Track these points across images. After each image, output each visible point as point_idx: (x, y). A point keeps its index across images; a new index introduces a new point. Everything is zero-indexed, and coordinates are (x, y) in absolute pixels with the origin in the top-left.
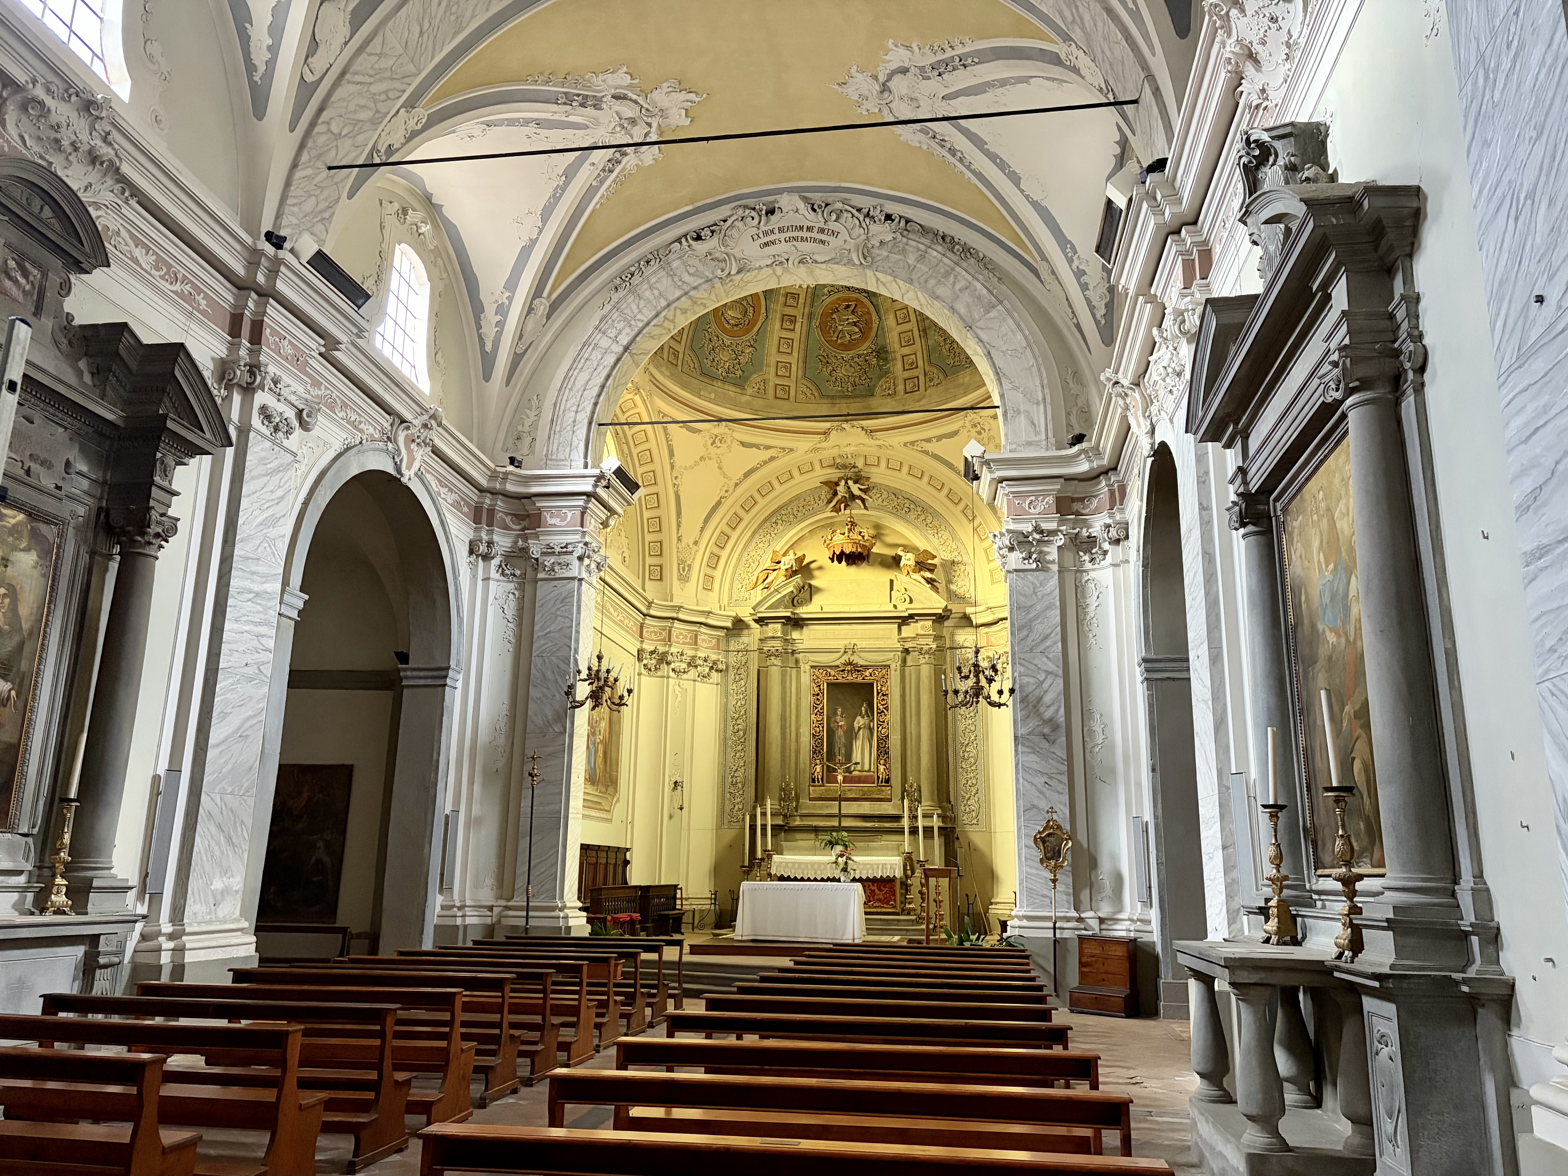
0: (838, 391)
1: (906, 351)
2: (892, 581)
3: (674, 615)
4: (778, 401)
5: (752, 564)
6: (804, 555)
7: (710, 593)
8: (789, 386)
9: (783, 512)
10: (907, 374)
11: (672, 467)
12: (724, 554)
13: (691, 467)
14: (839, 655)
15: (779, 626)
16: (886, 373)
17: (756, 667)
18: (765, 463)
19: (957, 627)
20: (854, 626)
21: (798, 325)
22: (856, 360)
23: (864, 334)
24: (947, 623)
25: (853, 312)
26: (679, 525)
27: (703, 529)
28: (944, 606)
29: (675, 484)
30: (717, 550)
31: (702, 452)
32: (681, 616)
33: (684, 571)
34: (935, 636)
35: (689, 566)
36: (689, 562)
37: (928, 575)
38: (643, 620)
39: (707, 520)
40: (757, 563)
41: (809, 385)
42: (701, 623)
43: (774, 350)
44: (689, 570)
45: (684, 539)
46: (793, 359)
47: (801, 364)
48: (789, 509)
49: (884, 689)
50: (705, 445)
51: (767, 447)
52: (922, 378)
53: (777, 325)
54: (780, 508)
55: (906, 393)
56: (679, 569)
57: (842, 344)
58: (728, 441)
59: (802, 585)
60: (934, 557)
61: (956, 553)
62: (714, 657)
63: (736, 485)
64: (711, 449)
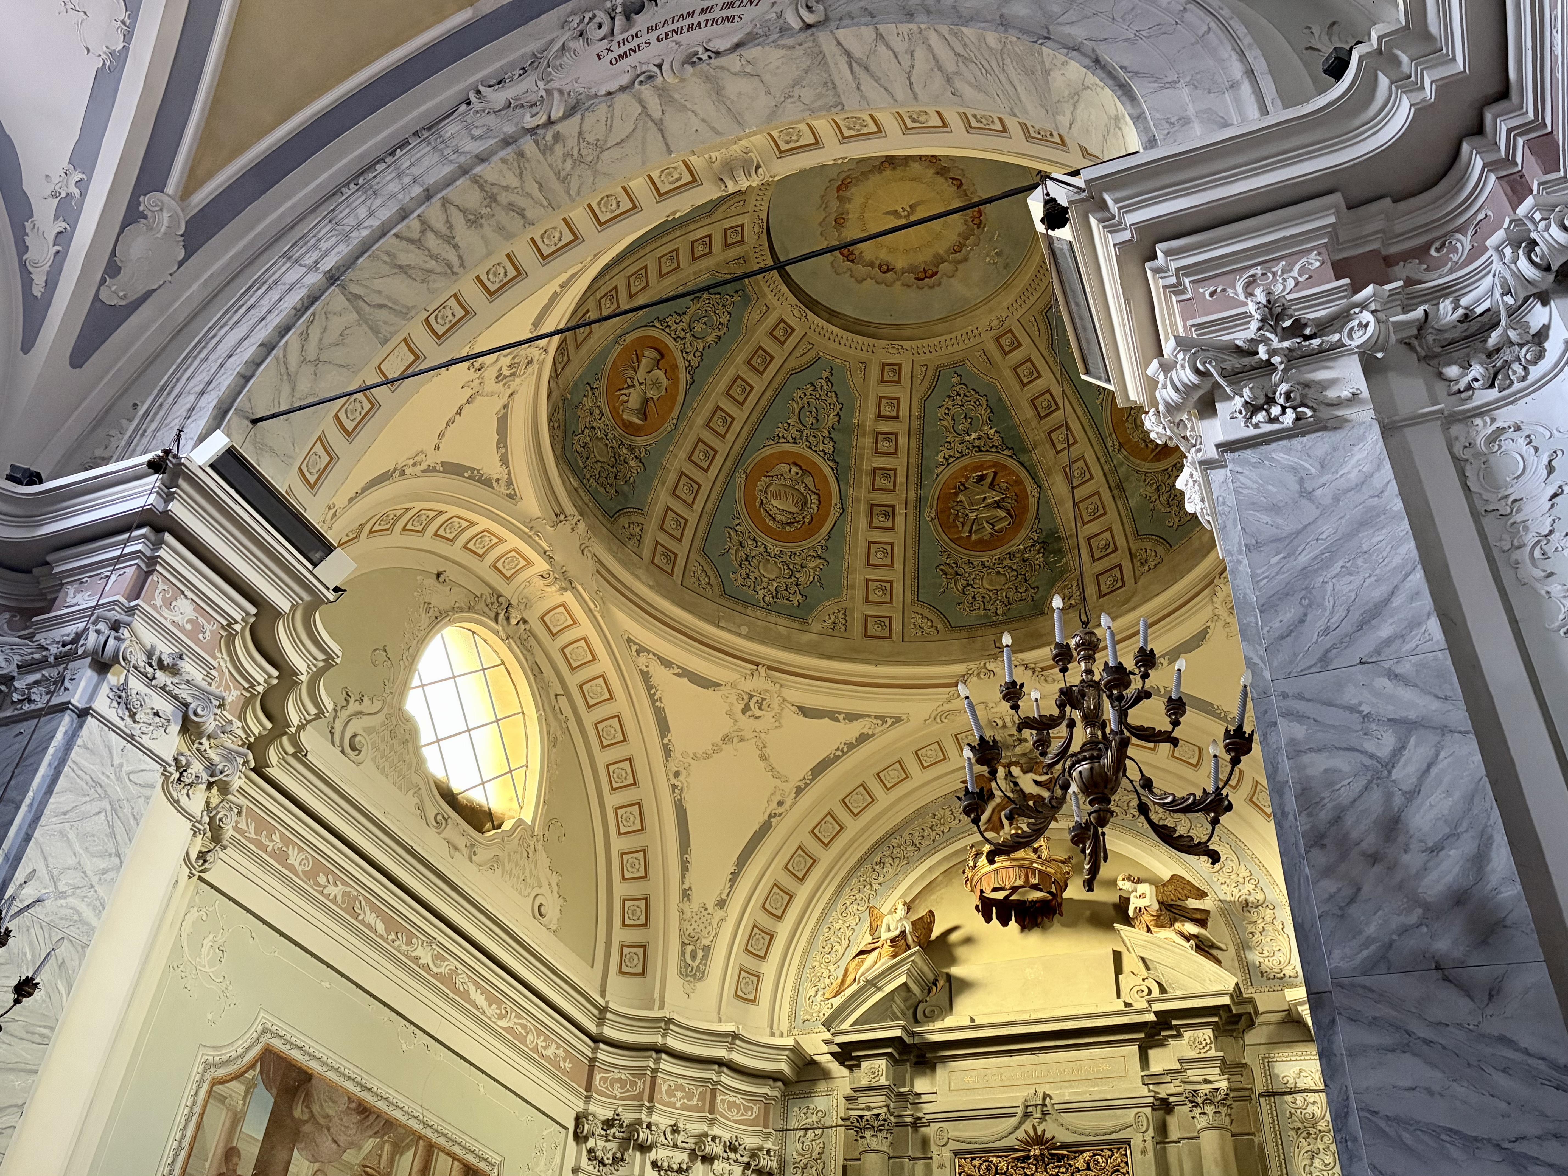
0: (979, 617)
1: (1093, 528)
2: (1117, 957)
3: (658, 1039)
4: (870, 641)
5: (837, 947)
6: (931, 913)
7: (752, 1007)
8: (890, 618)
9: (894, 842)
10: (1099, 567)
11: (667, 752)
12: (783, 930)
13: (707, 756)
14: (1012, 1121)
15: (882, 1063)
16: (1062, 573)
17: (841, 1162)
18: (851, 746)
19: (1274, 1043)
20: (1044, 1057)
21: (899, 520)
22: (1007, 562)
23: (1016, 517)
24: (1251, 1037)
25: (992, 486)
26: (685, 867)
27: (735, 877)
28: (1231, 987)
29: (674, 787)
30: (765, 921)
31: (726, 726)
32: (673, 1043)
33: (694, 958)
34: (1223, 1060)
35: (707, 949)
36: (706, 942)
37: (1191, 928)
38: (595, 1050)
39: (743, 859)
40: (845, 943)
41: (926, 613)
42: (720, 1063)
43: (859, 563)
44: (705, 957)
45: (694, 895)
46: (896, 575)
47: (909, 582)
48: (906, 836)
50: (730, 714)
51: (851, 717)
52: (1127, 565)
53: (863, 522)
54: (890, 835)
55: (1101, 595)
56: (683, 954)
57: (980, 541)
58: (775, 705)
59: (931, 977)
60: (1202, 895)
61: (1251, 887)
62: (750, 1142)
63: (799, 791)
64: (743, 720)
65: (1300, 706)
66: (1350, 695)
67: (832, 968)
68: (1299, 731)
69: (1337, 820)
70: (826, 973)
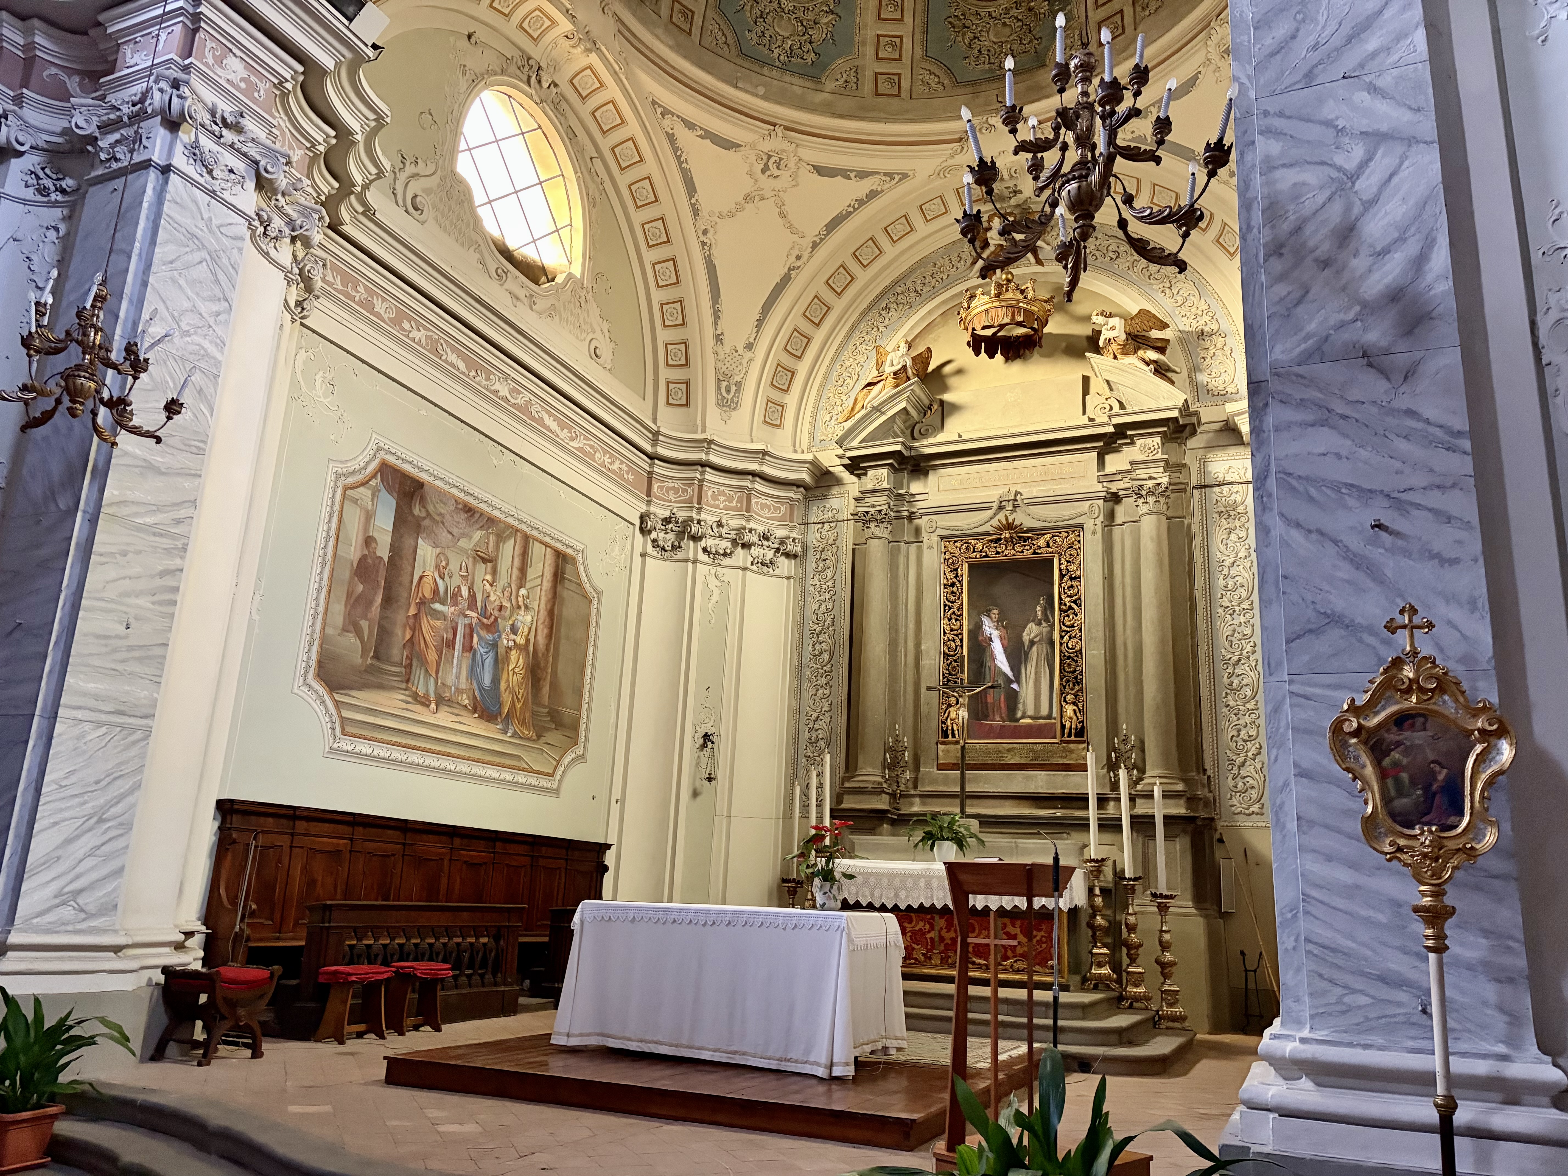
2: (1086, 380)
3: (703, 457)
4: (880, 99)
5: (848, 380)
6: (929, 350)
7: (778, 431)
8: (899, 75)
9: (899, 290)
10: (1102, 13)
11: (696, 212)
12: (802, 368)
13: (731, 215)
14: (989, 513)
15: (884, 472)
17: (851, 546)
18: (861, 203)
19: (1210, 447)
20: (1017, 463)
22: (1014, 11)
24: (1192, 443)
26: (717, 316)
27: (760, 323)
28: (1180, 403)
29: (704, 244)
30: (787, 361)
31: (748, 185)
32: (714, 459)
33: (728, 392)
34: (1166, 461)
35: (739, 384)
36: (738, 378)
37: (1152, 355)
38: (651, 466)
39: (767, 308)
40: (855, 377)
41: (933, 68)
42: (753, 474)
43: (870, 17)
44: (738, 391)
45: (726, 339)
46: (905, 29)
47: (918, 36)
48: (909, 284)
49: (1072, 567)
50: (750, 174)
51: (862, 175)
52: (1128, 11)
54: (896, 283)
56: (719, 388)
58: (792, 165)
59: (927, 402)
60: (1164, 326)
61: (1207, 318)
62: (779, 533)
63: (815, 246)
64: (763, 178)
65: (1279, 123)
66: (1329, 111)
67: (844, 398)
68: (1275, 147)
69: (1298, 230)
70: (839, 402)
